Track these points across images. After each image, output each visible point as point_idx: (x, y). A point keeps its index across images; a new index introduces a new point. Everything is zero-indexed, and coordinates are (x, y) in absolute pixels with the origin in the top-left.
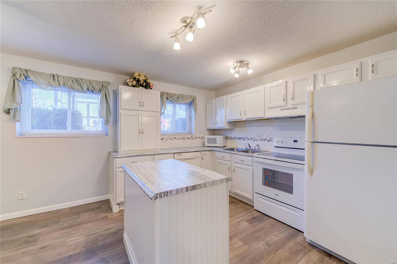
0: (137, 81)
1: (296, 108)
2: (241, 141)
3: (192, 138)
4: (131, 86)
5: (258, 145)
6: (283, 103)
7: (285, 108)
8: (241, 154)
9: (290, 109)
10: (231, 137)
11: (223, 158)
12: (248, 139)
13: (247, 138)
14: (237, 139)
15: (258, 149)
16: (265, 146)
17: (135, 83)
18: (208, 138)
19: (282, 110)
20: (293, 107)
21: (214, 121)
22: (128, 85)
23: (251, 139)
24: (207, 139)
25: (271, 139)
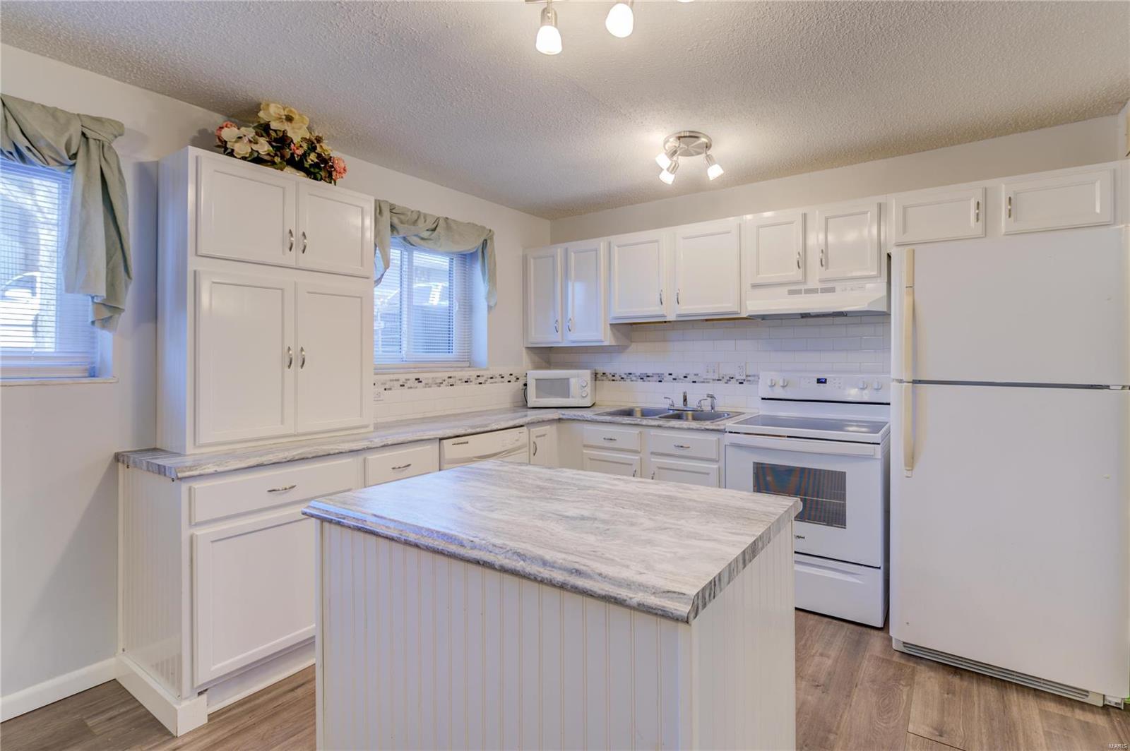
0: (276, 140)
1: (832, 290)
2: (651, 385)
3: (480, 380)
4: (244, 158)
5: (712, 397)
6: (795, 274)
7: (802, 287)
8: (676, 426)
9: (814, 291)
10: (613, 372)
11: (611, 444)
12: (674, 379)
13: (670, 374)
14: (634, 378)
15: (710, 408)
16: (728, 397)
17: (264, 147)
18: (536, 380)
19: (791, 292)
20: (824, 286)
21: (560, 321)
22: (231, 154)
23: (685, 377)
24: (534, 381)
25: (747, 376)
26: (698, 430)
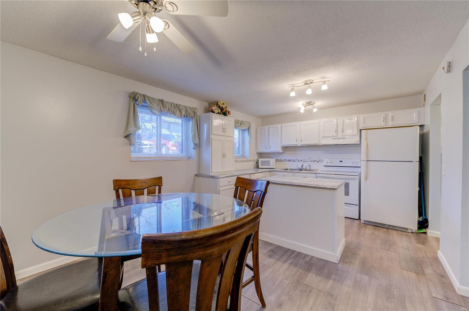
1: (345, 138)
2: (291, 163)
3: (248, 161)
5: (310, 166)
6: (335, 134)
7: (336, 138)
9: (340, 138)
10: (280, 159)
12: (298, 161)
14: (286, 161)
15: (309, 169)
16: (314, 166)
18: (261, 161)
19: (333, 139)
20: (343, 137)
21: (267, 145)
23: (302, 160)
25: (319, 160)
26: (309, 173)
